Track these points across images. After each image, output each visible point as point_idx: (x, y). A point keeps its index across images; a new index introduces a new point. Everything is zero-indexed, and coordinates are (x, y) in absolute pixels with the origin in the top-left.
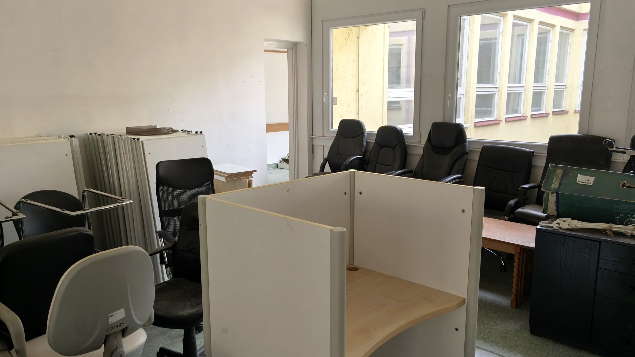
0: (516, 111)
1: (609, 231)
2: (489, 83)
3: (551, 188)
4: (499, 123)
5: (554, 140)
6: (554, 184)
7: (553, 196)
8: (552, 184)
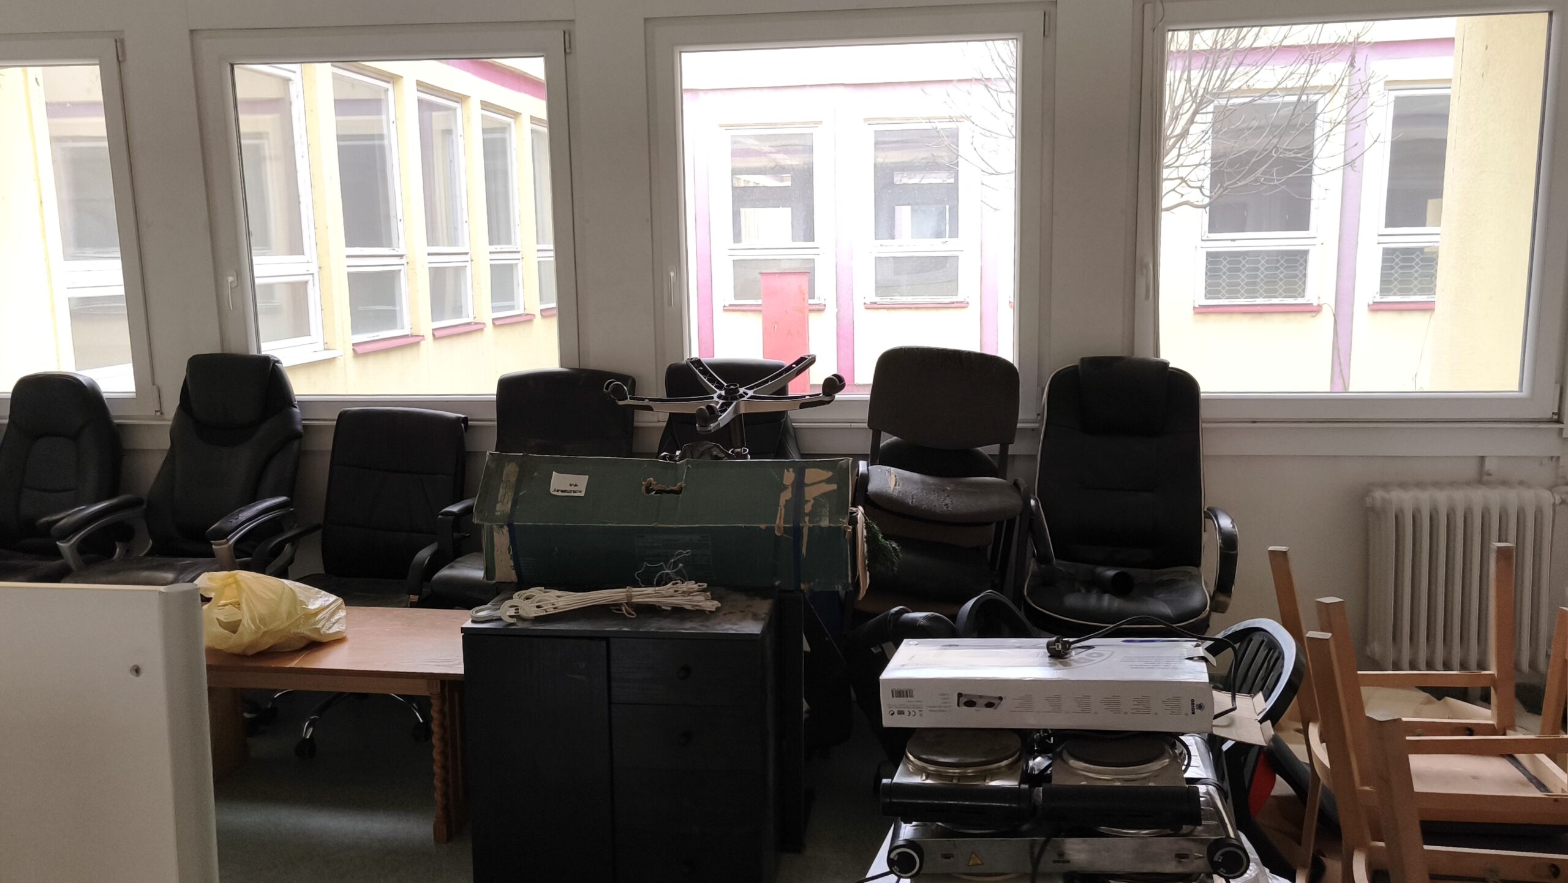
0: (458, 311)
1: (627, 607)
2: (380, 245)
3: (495, 515)
4: (417, 343)
5: (510, 386)
6: (500, 504)
7: (503, 533)
8: (497, 502)
